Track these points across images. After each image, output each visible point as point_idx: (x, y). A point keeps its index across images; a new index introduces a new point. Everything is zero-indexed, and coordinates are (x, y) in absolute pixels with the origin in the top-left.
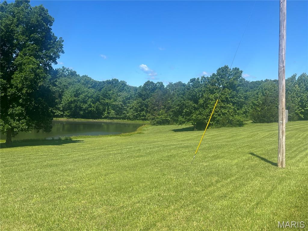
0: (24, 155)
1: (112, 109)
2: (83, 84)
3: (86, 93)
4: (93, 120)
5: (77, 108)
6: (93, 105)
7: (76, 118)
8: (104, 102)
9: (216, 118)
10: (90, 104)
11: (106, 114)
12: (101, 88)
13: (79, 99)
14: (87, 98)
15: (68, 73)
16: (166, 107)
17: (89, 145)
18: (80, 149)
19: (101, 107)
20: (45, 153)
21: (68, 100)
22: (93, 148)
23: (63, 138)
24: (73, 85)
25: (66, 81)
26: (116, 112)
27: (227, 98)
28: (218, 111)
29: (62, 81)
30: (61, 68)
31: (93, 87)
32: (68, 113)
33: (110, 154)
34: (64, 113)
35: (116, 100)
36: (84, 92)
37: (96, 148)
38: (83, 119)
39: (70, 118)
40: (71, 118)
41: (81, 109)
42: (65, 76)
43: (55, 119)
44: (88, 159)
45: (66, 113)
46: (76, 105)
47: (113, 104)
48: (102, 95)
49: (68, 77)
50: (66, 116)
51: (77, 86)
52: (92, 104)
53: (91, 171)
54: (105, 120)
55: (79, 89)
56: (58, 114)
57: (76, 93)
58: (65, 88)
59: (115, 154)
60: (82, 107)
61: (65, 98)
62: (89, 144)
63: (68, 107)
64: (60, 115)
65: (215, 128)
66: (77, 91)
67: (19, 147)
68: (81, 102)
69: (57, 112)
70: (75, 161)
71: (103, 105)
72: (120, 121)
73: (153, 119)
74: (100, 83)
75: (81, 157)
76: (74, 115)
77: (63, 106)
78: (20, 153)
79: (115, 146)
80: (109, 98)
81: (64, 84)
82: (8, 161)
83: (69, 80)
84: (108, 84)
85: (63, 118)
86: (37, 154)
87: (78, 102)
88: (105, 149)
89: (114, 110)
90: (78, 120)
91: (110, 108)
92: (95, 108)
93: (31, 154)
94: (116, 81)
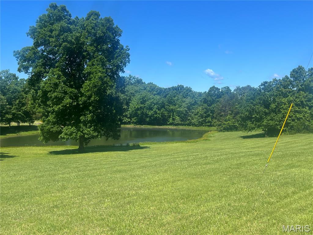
0: (95, 161)
1: (177, 115)
2: (149, 91)
3: (152, 100)
5: (143, 115)
6: (158, 112)
7: (142, 125)
8: (169, 108)
9: (290, 123)
10: (156, 111)
11: (171, 121)
12: (167, 95)
13: (145, 105)
14: (153, 105)
15: (134, 81)
16: (234, 113)
17: (155, 152)
18: (148, 155)
19: (166, 113)
20: (115, 159)
21: (135, 107)
22: (159, 155)
23: (131, 144)
24: (139, 93)
25: (132, 89)
26: (181, 118)
27: (302, 102)
28: (292, 116)
29: (128, 88)
30: (128, 76)
31: (158, 94)
32: (135, 119)
33: (177, 161)
34: (131, 120)
35: (181, 106)
36: (150, 99)
37: (163, 154)
38: (149, 126)
39: (137, 125)
41: (147, 115)
42: (132, 84)
43: (122, 126)
44: (155, 165)
45: (133, 120)
46: (143, 112)
47: (178, 111)
48: (167, 102)
49: (135, 85)
50: (133, 123)
51: (144, 93)
52: (157, 110)
53: (158, 177)
54: (170, 127)
55: (145, 96)
56: (125, 121)
57: (143, 100)
59: (181, 161)
61: (132, 105)
62: (156, 150)
63: (134, 114)
64: (127, 122)
65: (289, 134)
66: (143, 98)
67: (90, 153)
68: (147, 109)
69: (125, 119)
70: (143, 167)
71: (168, 111)
72: (185, 128)
73: (219, 125)
74: (166, 89)
75: (148, 164)
76: (141, 121)
77: (130, 113)
78: (92, 159)
79: (181, 152)
80: (174, 104)
81: (131, 92)
82: (82, 166)
83: (136, 88)
84: (174, 90)
85: (130, 125)
86: (107, 160)
87: (144, 109)
88: (171, 155)
89: (179, 116)
90: (144, 127)
91: (175, 114)
92: (161, 115)
93: (101, 160)
94: (181, 87)
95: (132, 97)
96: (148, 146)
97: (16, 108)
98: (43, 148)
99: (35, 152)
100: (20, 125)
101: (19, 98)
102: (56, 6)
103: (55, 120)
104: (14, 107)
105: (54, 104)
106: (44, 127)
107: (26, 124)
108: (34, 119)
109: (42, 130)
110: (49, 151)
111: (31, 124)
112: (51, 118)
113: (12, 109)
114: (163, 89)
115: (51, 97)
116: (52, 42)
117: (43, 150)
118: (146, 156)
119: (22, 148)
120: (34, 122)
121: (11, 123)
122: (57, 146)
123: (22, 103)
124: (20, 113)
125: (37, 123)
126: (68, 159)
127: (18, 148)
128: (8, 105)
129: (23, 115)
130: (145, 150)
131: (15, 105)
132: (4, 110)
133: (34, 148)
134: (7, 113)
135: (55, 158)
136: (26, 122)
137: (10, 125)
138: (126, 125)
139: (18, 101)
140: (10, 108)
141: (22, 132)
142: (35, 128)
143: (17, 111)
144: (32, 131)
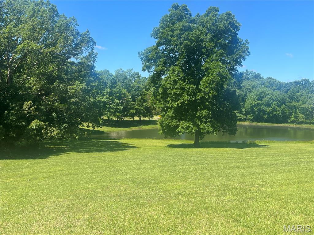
1: (300, 113)
2: (268, 86)
3: (270, 96)
4: (278, 124)
5: (260, 112)
6: (278, 109)
7: (259, 122)
8: (291, 104)
10: (275, 108)
11: (292, 118)
12: (288, 90)
13: (262, 102)
14: (272, 101)
15: (251, 76)
17: (274, 151)
18: (266, 154)
19: (287, 111)
20: (231, 155)
21: (251, 104)
22: (280, 154)
23: (248, 141)
24: (256, 88)
25: (249, 85)
26: (306, 116)
29: (245, 83)
30: (245, 71)
31: (278, 89)
32: (251, 116)
33: (302, 162)
34: (247, 117)
35: (306, 103)
36: (268, 95)
37: (284, 154)
38: (267, 123)
39: (253, 122)
40: (255, 122)
41: (264, 113)
42: (249, 79)
43: (238, 123)
44: (276, 165)
45: (249, 116)
46: (260, 109)
47: (302, 107)
48: (288, 98)
49: (252, 80)
50: (249, 120)
51: (261, 89)
53: (281, 177)
54: (292, 125)
55: (263, 91)
56: (241, 117)
57: (260, 96)
58: (248, 91)
59: (307, 162)
60: (266, 111)
61: (248, 101)
62: (275, 149)
63: (251, 111)
64: (242, 118)
66: (261, 94)
68: (265, 105)
69: (240, 116)
70: (263, 165)
71: (290, 108)
72: (310, 126)
74: (287, 84)
75: (269, 162)
76: (258, 119)
77: (245, 110)
78: (208, 154)
79: (306, 153)
80: (297, 101)
81: (247, 87)
82: (199, 160)
83: (253, 83)
84: (296, 85)
85: (245, 122)
86: (223, 156)
87: (261, 106)
88: (294, 155)
89: (302, 113)
90: (262, 124)
91: (298, 111)
92: (280, 112)
93: (217, 155)
94: (306, 81)
95: (248, 93)
96: (266, 144)
97: (139, 104)
98: (161, 141)
99: (155, 144)
100: (142, 119)
101: (141, 95)
102: (178, 6)
103: (173, 115)
104: (137, 103)
105: (173, 101)
106: (164, 121)
107: (147, 119)
108: (154, 114)
109: (161, 124)
110: (166, 144)
111: (151, 119)
112: (170, 113)
113: (135, 105)
114: (284, 84)
115: (171, 94)
116: (174, 41)
117: (162, 143)
118: (265, 155)
119: (143, 140)
120: (153, 117)
121: (134, 117)
122: (173, 140)
123: (144, 100)
124: (142, 108)
125: (156, 118)
126: (185, 152)
127: (140, 140)
128: (132, 101)
129: (144, 110)
130: (262, 148)
131: (138, 102)
132: (129, 105)
133: (153, 140)
134: (132, 108)
135: (172, 151)
136: (147, 117)
137: (133, 119)
138: (241, 122)
139: (140, 97)
140: (134, 104)
141: (144, 126)
142: (154, 123)
143: (139, 107)
144: (151, 125)
